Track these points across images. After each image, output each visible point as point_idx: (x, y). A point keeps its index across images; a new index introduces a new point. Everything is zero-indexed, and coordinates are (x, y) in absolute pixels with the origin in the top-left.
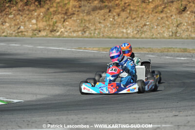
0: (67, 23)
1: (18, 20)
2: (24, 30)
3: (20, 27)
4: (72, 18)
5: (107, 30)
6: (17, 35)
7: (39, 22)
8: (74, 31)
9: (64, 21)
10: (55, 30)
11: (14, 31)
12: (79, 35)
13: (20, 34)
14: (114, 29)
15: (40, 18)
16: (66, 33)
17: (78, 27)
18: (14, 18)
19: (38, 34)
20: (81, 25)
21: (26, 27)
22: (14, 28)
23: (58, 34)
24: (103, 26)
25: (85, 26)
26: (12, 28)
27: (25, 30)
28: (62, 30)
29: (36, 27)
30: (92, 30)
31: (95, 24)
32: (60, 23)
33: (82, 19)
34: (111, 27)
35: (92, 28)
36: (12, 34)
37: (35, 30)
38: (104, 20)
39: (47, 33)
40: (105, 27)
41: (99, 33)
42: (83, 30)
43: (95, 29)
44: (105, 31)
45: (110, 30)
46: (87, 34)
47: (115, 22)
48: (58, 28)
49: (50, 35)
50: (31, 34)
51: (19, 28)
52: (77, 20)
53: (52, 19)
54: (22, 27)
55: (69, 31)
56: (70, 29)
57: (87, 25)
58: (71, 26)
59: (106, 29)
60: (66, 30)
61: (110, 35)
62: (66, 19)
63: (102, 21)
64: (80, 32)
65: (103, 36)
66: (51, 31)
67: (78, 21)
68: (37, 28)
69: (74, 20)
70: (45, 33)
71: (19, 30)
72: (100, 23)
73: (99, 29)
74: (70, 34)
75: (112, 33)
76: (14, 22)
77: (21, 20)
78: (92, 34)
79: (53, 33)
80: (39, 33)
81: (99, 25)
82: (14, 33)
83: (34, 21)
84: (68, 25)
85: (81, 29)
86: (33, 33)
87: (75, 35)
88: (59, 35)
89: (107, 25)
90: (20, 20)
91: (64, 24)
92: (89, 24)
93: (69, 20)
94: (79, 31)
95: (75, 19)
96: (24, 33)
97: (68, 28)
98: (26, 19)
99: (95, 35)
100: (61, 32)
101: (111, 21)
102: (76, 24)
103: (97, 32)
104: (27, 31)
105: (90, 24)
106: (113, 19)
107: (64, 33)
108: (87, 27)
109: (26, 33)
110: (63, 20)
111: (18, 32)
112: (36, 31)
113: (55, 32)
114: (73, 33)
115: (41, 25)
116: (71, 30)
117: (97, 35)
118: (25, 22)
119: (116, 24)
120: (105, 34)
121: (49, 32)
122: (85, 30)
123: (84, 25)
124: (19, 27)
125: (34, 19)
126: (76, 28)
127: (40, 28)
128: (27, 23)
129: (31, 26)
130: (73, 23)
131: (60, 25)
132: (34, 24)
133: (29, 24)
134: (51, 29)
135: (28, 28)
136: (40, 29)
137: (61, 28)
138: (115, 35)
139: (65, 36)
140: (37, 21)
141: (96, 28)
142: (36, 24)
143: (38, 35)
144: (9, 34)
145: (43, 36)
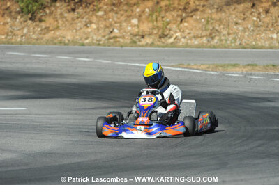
0: (186, 24)
1: (110, 20)
2: (118, 35)
3: (113, 29)
4: (194, 17)
5: (248, 36)
7: (143, 22)
8: (195, 37)
9: (181, 21)
10: (167, 35)
11: (104, 36)
12: (203, 43)
13: (112, 41)
14: (257, 34)
15: (144, 17)
16: (183, 40)
17: (203, 30)
18: (105, 17)
19: (140, 41)
20: (207, 28)
21: (122, 31)
22: (104, 31)
23: (171, 40)
24: (241, 28)
25: (213, 28)
26: (100, 32)
27: (121, 35)
28: (178, 34)
29: (137, 30)
30: (224, 35)
31: (229, 26)
32: (174, 24)
33: (208, 18)
34: (253, 30)
35: (225, 32)
36: (100, 41)
37: (136, 35)
38: (244, 19)
39: (154, 39)
40: (244, 31)
41: (235, 40)
42: (210, 34)
43: (229, 34)
44: (244, 37)
45: (252, 35)
46: (216, 41)
47: (261, 23)
48: (172, 32)
49: (158, 43)
50: (128, 42)
51: (111, 32)
52: (201, 19)
53: (163, 17)
54: (116, 31)
55: (187, 37)
56: (190, 33)
57: (217, 28)
58: (192, 30)
59: (247, 33)
60: (183, 35)
61: (252, 42)
62: (185, 18)
63: (239, 21)
64: (205, 38)
65: (240, 44)
66: (160, 37)
67: (203, 20)
68: (139, 32)
69: (197, 20)
70: (151, 40)
71: (112, 35)
72: (237, 24)
73: (234, 34)
74: (189, 41)
75: (256, 40)
76: (104, 23)
77: (116, 19)
78: (224, 41)
79: (163, 40)
80: (142, 39)
81: (235, 27)
82: (103, 39)
83: (135, 21)
84: (186, 27)
85: (208, 33)
86: (131, 39)
87: (196, 43)
88: (172, 43)
89: (247, 28)
90: (113, 19)
91: (182, 25)
92: (220, 25)
93: (189, 19)
94: (204, 36)
95: (198, 17)
96: (118, 39)
97: (188, 31)
98: (123, 18)
99: (229, 42)
100: (176, 38)
101: (254, 21)
102: (200, 26)
103: (230, 39)
104: (123, 37)
105: (222, 26)
106: (258, 18)
107: (180, 40)
108: (217, 30)
109: (121, 40)
110: (179, 19)
111: (110, 38)
112: (137, 37)
113: (166, 38)
114: (193, 39)
115: (146, 27)
116: (191, 35)
117: (231, 43)
118: (120, 22)
119: (262, 26)
120: (244, 41)
121: (157, 38)
122: (214, 35)
123: (211, 28)
124: (111, 30)
125: (136, 17)
126: (199, 33)
127: (144, 31)
128: (124, 24)
129: (130, 28)
130: (194, 25)
131: (174, 27)
132: (135, 26)
133: (128, 26)
134: (160, 33)
135: (125, 32)
136: (144, 34)
137: (176, 32)
138: (259, 43)
139: (181, 44)
140: (139, 21)
141: (231, 32)
142: (138, 26)
143: (139, 43)
144: (95, 41)
145: (147, 44)
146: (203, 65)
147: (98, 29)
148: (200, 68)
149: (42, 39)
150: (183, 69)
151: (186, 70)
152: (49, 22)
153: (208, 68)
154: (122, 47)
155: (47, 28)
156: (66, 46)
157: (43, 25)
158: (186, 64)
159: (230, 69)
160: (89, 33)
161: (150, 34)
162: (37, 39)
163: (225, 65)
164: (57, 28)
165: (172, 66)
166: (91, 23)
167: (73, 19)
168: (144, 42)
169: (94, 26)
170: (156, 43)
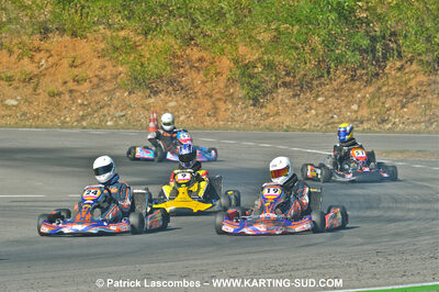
147: (317, 115)
152: (270, 108)
155: (267, 114)
157: (264, 110)
160: (308, 119)
161: (369, 120)
164: (277, 114)
166: (311, 108)
167: (293, 105)
169: (313, 112)
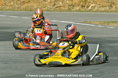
6: (56, 9)
13: (58, 8)
19: (73, 9)
21: (64, 3)
23: (90, 8)
26: (52, 4)
42: (111, 5)
46: (113, 8)
49: (83, 10)
50: (67, 9)
54: (60, 3)
58: (101, 2)
64: (108, 7)
68: (72, 4)
70: (79, 8)
74: (99, 9)
82: (53, 7)
84: (98, 1)
86: (68, 8)
87: (103, 9)
88: (90, 10)
96: (61, 8)
97: (99, 3)
100: (92, 7)
104: (64, 6)
112: (71, 6)
114: (102, 7)
116: (101, 5)
129: (68, 2)
137: (92, 4)
139: (95, 10)
143: (72, 10)
144: (49, 9)
145: (77, 10)
146: (98, 22)
148: (96, 23)
149: (20, 7)
150: (86, 24)
151: (87, 25)
153: (100, 23)
154: (61, 12)
156: (31, 12)
158: (89, 22)
159: (111, 24)
162: (18, 8)
163: (109, 22)
165: (81, 23)
168: (75, 9)
170: (81, 10)
